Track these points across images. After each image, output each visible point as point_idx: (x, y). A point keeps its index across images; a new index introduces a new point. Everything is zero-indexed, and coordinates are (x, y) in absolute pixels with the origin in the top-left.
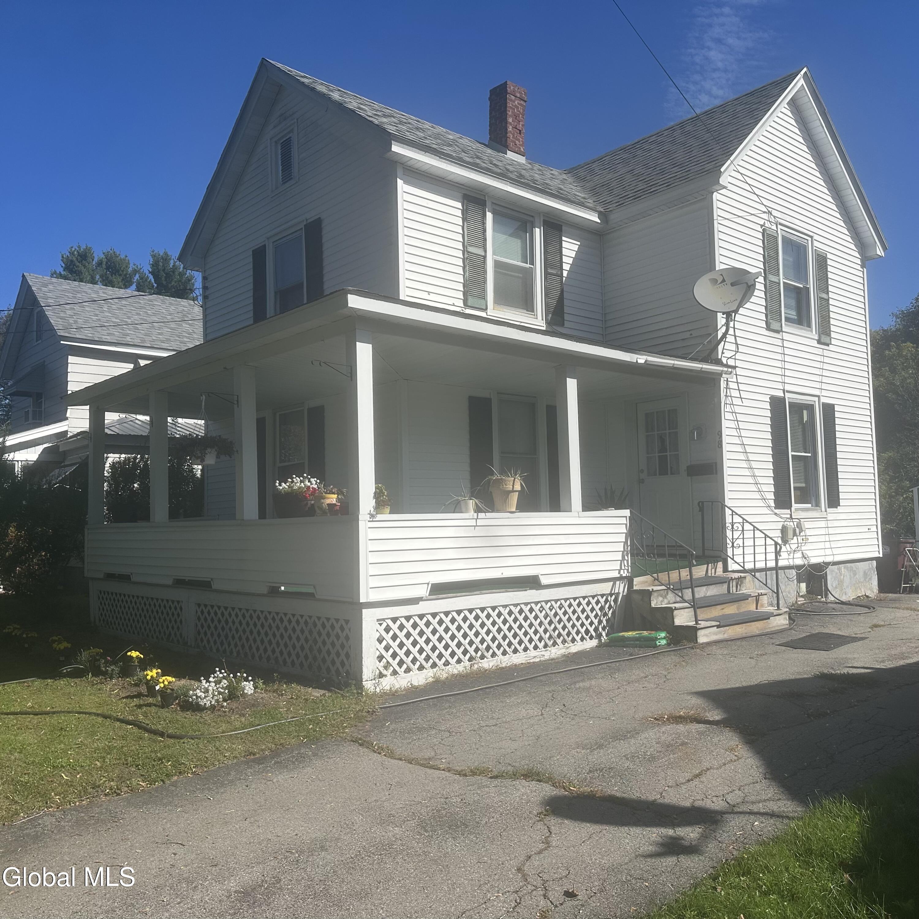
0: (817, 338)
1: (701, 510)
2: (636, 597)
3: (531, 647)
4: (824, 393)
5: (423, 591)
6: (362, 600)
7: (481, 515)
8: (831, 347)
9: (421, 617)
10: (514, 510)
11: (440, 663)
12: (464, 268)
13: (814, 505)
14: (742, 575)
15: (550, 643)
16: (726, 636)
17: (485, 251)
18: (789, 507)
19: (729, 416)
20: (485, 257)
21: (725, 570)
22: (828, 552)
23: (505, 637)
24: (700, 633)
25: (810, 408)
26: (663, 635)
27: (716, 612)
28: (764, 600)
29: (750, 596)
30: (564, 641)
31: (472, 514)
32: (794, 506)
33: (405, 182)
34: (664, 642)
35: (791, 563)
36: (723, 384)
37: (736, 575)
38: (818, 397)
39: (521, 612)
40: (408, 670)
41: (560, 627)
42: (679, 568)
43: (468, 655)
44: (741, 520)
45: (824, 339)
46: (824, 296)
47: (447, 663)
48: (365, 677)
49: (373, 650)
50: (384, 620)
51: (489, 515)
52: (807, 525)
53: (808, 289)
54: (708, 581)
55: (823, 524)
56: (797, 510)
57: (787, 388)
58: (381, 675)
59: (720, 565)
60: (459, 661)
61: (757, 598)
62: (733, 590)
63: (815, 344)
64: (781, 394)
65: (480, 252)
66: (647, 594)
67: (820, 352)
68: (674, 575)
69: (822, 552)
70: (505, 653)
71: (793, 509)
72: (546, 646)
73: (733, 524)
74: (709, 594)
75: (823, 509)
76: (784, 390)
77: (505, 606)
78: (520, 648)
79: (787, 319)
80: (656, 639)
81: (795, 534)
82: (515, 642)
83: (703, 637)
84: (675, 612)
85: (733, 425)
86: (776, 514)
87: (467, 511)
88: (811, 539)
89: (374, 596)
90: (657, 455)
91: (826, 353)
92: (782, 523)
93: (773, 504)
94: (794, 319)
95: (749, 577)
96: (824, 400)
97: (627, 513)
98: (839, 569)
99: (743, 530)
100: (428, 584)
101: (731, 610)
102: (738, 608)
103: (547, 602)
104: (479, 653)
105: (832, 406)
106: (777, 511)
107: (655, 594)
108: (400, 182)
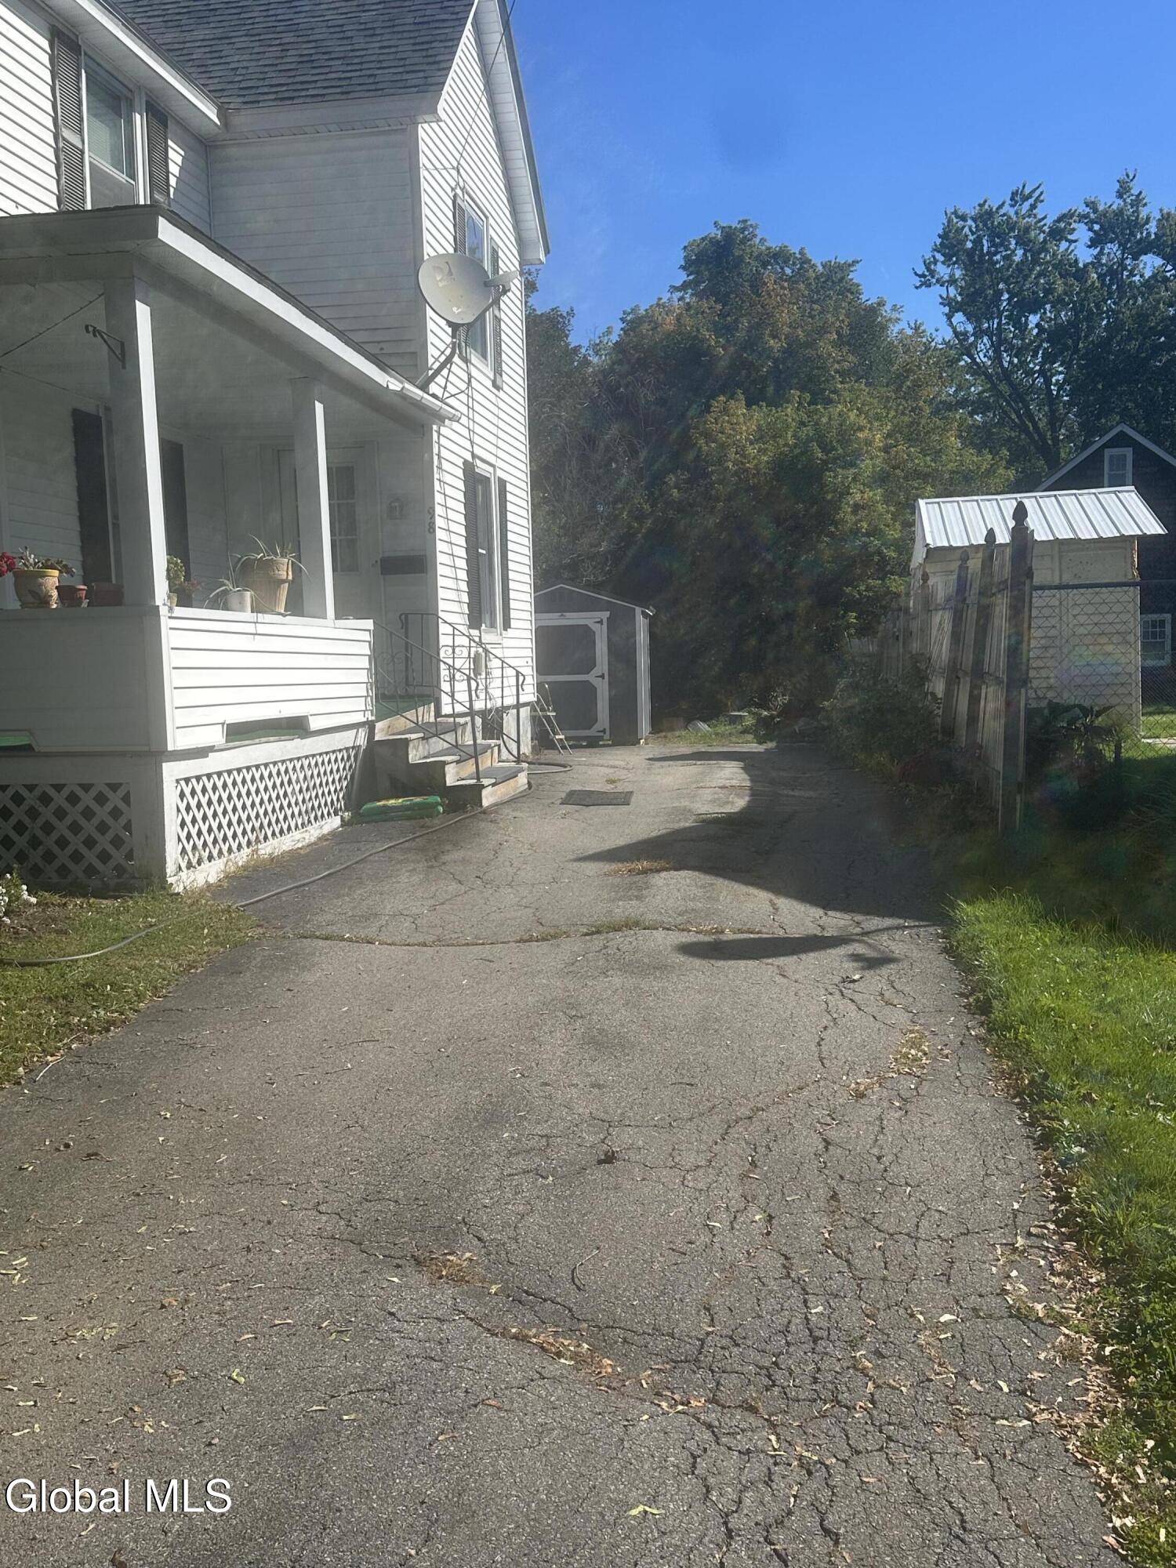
0: (491, 377)
1: (405, 626)
2: (383, 751)
4: (499, 463)
5: (216, 737)
6: (170, 748)
7: (257, 617)
8: (501, 394)
10: (285, 611)
13: (488, 625)
16: (497, 798)
17: (83, 142)
20: (82, 152)
21: (438, 714)
24: (483, 794)
25: (490, 483)
26: (437, 799)
28: (496, 753)
31: (249, 614)
32: (483, 625)
37: (463, 720)
38: (495, 468)
39: (286, 772)
40: (200, 860)
43: (246, 838)
45: (498, 381)
48: (168, 871)
49: (172, 827)
50: (180, 780)
51: (266, 618)
55: (500, 652)
57: (474, 449)
58: (178, 867)
60: (240, 847)
61: (493, 750)
63: (490, 385)
64: (470, 458)
65: (77, 141)
66: (400, 746)
67: (493, 398)
71: (482, 630)
73: (453, 647)
75: (500, 632)
76: (472, 453)
81: (485, 665)
83: (489, 799)
84: (443, 769)
86: (469, 635)
87: (242, 609)
89: (178, 742)
91: (499, 402)
92: (475, 649)
93: (467, 619)
94: (476, 343)
96: (497, 472)
97: (370, 623)
98: (508, 717)
100: (223, 724)
103: (307, 757)
104: (255, 835)
105: (505, 484)
106: (472, 632)
107: (410, 745)
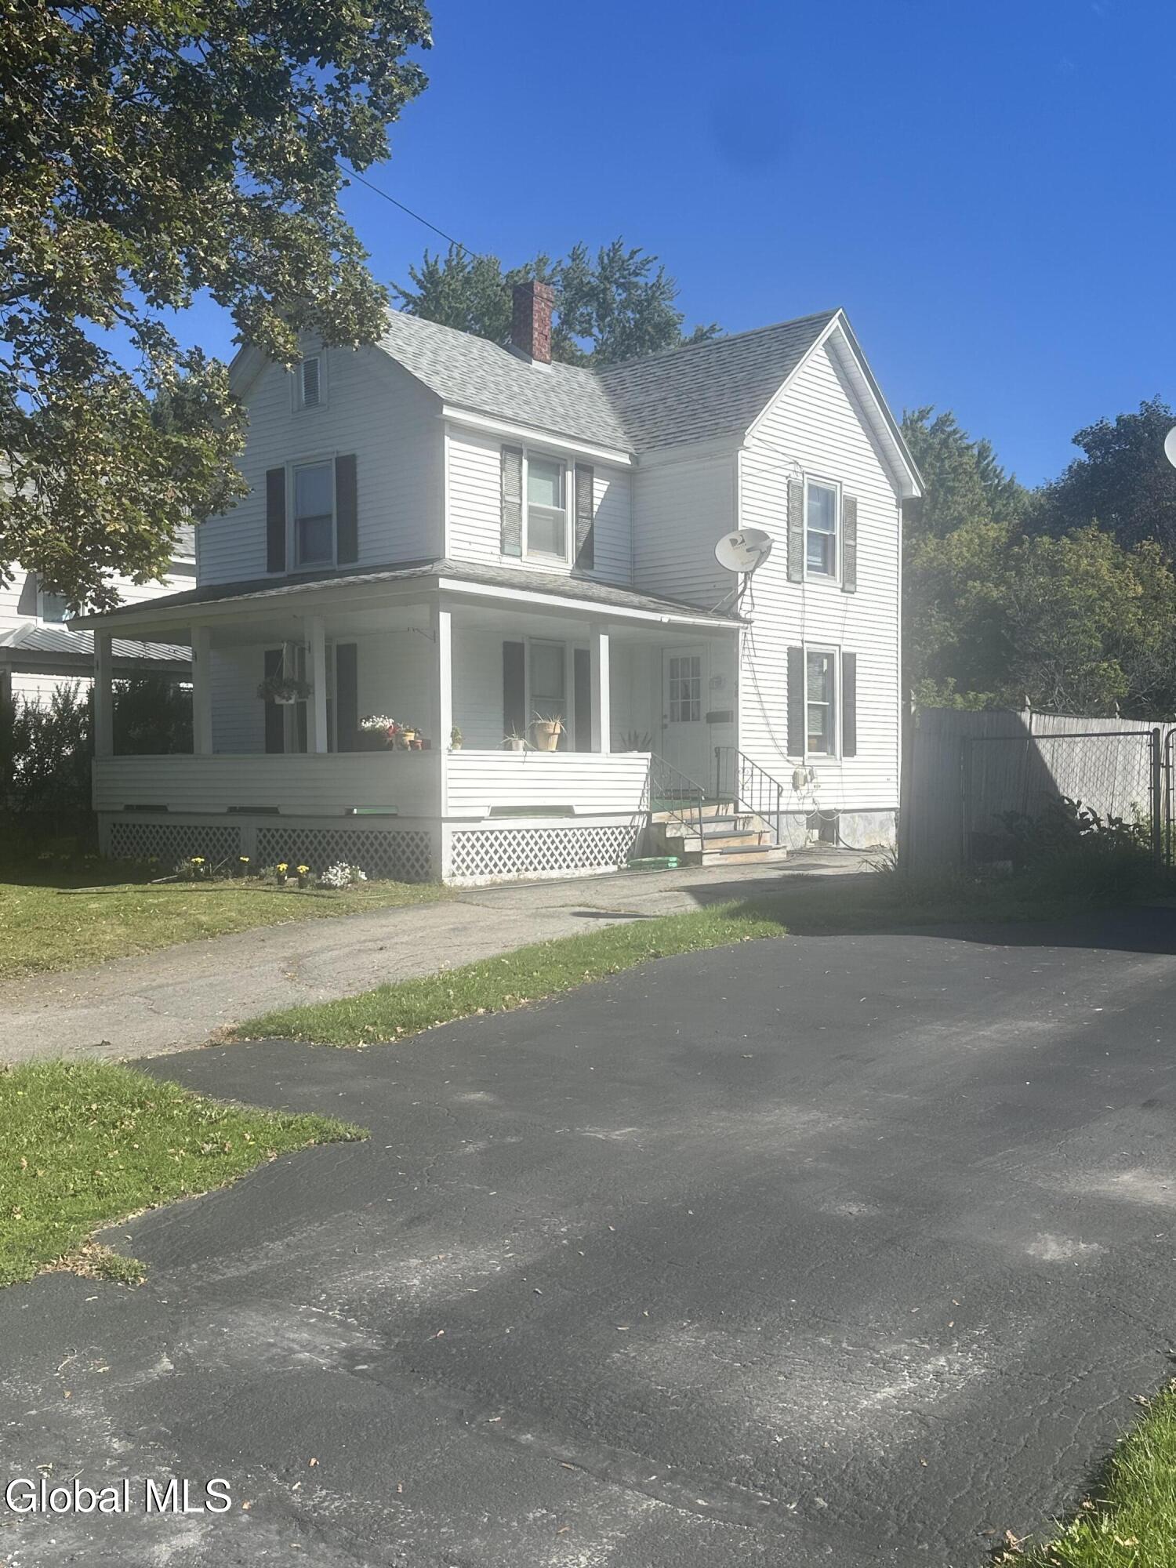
0: (840, 586)
1: (718, 755)
2: (654, 829)
3: (564, 865)
4: (846, 642)
5: (485, 813)
6: (443, 816)
7: (529, 753)
8: (856, 595)
9: (483, 833)
10: (554, 749)
11: (496, 871)
12: (501, 517)
13: (828, 753)
14: (750, 815)
15: (580, 864)
16: (727, 862)
17: (521, 499)
18: (802, 755)
19: (745, 667)
20: (520, 505)
21: (736, 811)
22: (841, 800)
23: (544, 856)
24: (705, 858)
25: (830, 657)
26: (675, 859)
27: (721, 844)
28: (767, 837)
29: (753, 832)
30: (591, 864)
31: (521, 752)
32: (807, 754)
33: (452, 438)
34: (675, 865)
35: (801, 808)
36: (741, 637)
37: (744, 815)
38: (840, 646)
39: (557, 835)
40: (472, 873)
41: (588, 851)
42: (691, 808)
43: (516, 867)
44: (751, 765)
45: (848, 587)
46: (852, 543)
47: (500, 872)
48: (443, 875)
49: (449, 855)
50: (456, 832)
51: (536, 753)
52: (818, 772)
53: (834, 537)
54: (717, 819)
55: (837, 772)
56: (809, 758)
57: (807, 638)
58: (454, 875)
59: (732, 806)
60: (509, 871)
61: (760, 834)
62: (740, 827)
63: (838, 592)
64: (799, 644)
65: (517, 500)
66: (662, 826)
67: (843, 600)
68: (687, 813)
69: (834, 800)
70: (544, 868)
71: (806, 756)
72: (576, 866)
73: (744, 769)
74: (718, 830)
75: (838, 757)
76: (802, 641)
77: (545, 830)
78: (556, 866)
79: (810, 567)
80: (668, 862)
81: (806, 781)
82: (552, 860)
83: (707, 861)
84: (686, 841)
85: (749, 675)
86: (788, 761)
87: (518, 750)
88: (823, 786)
89: (452, 813)
90: (680, 701)
91: (850, 601)
92: (793, 770)
93: (785, 751)
94: (819, 567)
95: (757, 818)
96: (844, 649)
97: (649, 755)
98: (853, 818)
99: (752, 775)
100: (489, 807)
101: (735, 843)
102: (742, 842)
103: (578, 829)
104: (525, 866)
105: (854, 655)
106: (790, 758)
107: (670, 827)
108: (447, 439)
